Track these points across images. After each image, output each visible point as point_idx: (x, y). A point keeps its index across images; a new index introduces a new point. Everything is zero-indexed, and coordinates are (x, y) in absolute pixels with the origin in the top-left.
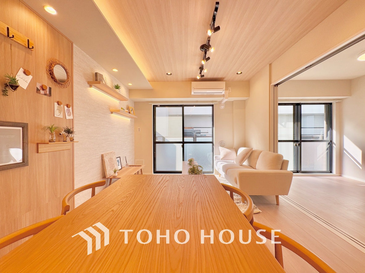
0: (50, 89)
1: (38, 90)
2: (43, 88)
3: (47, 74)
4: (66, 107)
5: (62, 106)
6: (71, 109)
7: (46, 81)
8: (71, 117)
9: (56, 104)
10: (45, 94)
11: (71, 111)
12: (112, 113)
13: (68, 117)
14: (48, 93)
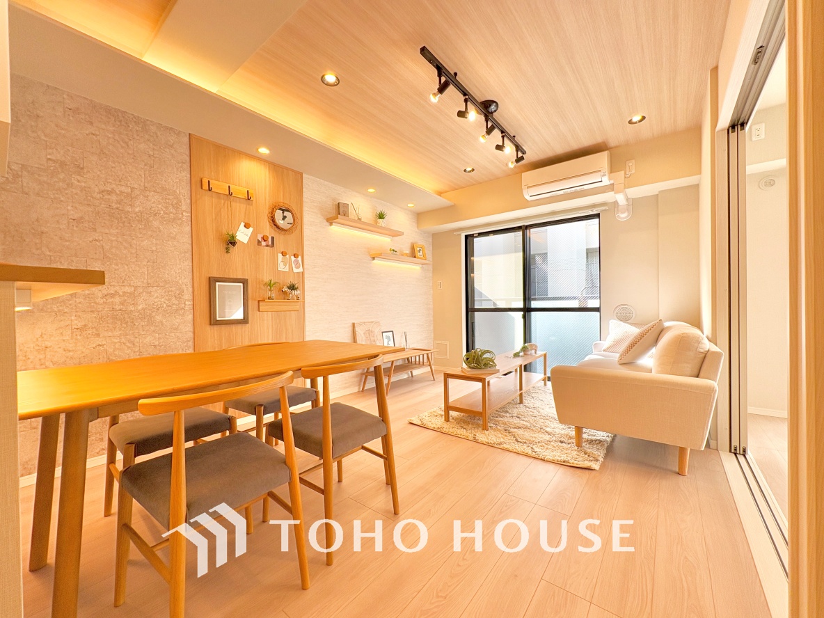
0: (273, 238)
1: (259, 242)
2: (264, 239)
3: (269, 222)
4: (293, 258)
5: (288, 256)
6: (300, 258)
7: (268, 231)
8: (300, 270)
9: (280, 255)
10: (267, 246)
11: (300, 262)
12: (374, 258)
13: (295, 270)
14: (270, 243)
